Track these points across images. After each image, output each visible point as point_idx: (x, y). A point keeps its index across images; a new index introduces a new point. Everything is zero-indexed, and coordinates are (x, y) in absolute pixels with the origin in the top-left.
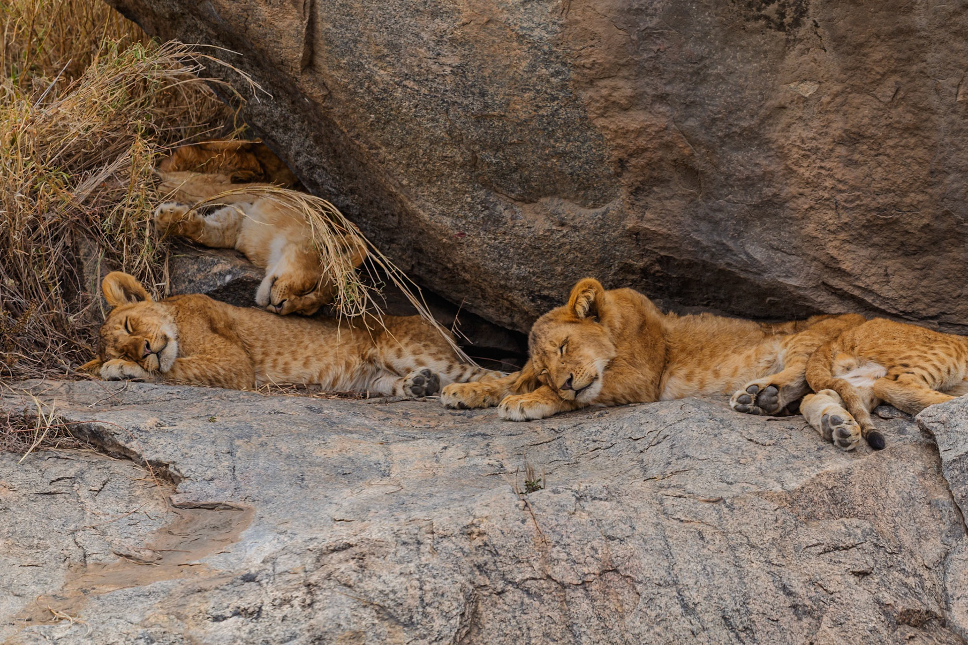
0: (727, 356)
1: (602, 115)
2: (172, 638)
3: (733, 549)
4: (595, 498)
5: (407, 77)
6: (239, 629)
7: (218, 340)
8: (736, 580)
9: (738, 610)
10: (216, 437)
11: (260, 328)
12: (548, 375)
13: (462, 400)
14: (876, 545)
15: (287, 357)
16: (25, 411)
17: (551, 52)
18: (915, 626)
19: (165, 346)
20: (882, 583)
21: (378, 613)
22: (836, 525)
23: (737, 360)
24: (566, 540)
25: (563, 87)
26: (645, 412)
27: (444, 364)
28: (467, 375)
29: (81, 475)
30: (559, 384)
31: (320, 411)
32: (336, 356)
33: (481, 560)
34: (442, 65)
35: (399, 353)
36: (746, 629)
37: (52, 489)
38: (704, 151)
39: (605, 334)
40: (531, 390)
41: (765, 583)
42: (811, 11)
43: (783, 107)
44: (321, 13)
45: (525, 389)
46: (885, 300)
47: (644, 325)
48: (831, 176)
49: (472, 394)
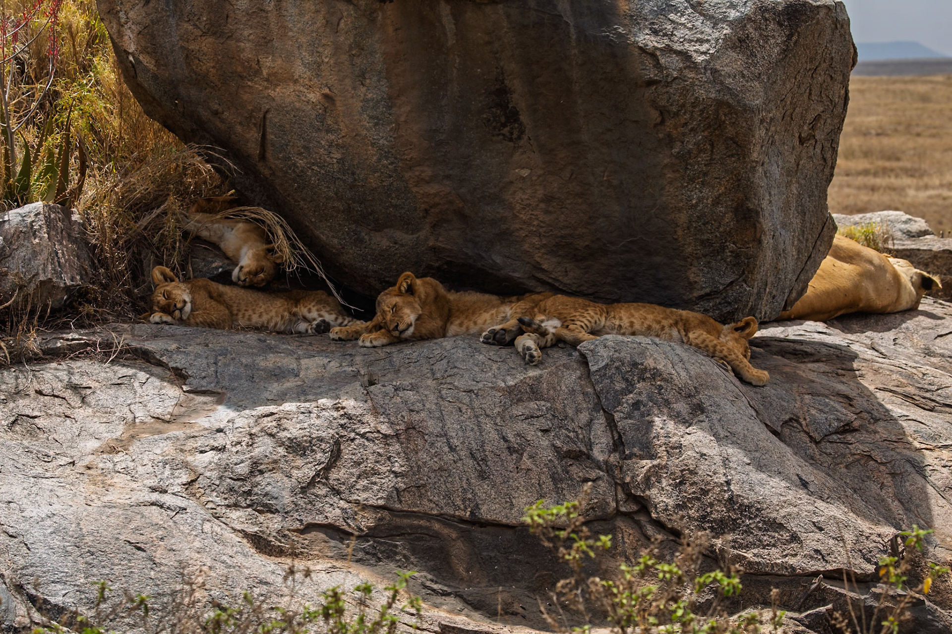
0: (481, 314)
1: (416, 186)
2: (177, 462)
3: (477, 417)
4: (404, 390)
5: (313, 164)
6: (213, 458)
7: (213, 303)
8: (478, 434)
9: (479, 450)
10: (208, 355)
11: (236, 296)
12: (385, 323)
13: (341, 336)
14: (553, 415)
15: (250, 312)
16: (108, 340)
17: (389, 152)
18: (573, 459)
19: (185, 306)
20: (556, 436)
21: (287, 449)
22: (532, 405)
23: (486, 316)
24: (388, 412)
25: (395, 170)
26: (436, 343)
27: (333, 317)
28: (346, 322)
29: (135, 375)
30: (391, 328)
31: (265, 341)
32: (276, 312)
33: (343, 422)
34: (332, 158)
35: (310, 311)
36: (483, 459)
37: (119, 382)
38: (470, 205)
39: (416, 302)
40: (377, 331)
41: (494, 435)
42: (527, 131)
43: (512, 182)
44: (269, 130)
45: (373, 330)
46: (565, 285)
47: (437, 298)
48: (537, 219)
49: (346, 333)
